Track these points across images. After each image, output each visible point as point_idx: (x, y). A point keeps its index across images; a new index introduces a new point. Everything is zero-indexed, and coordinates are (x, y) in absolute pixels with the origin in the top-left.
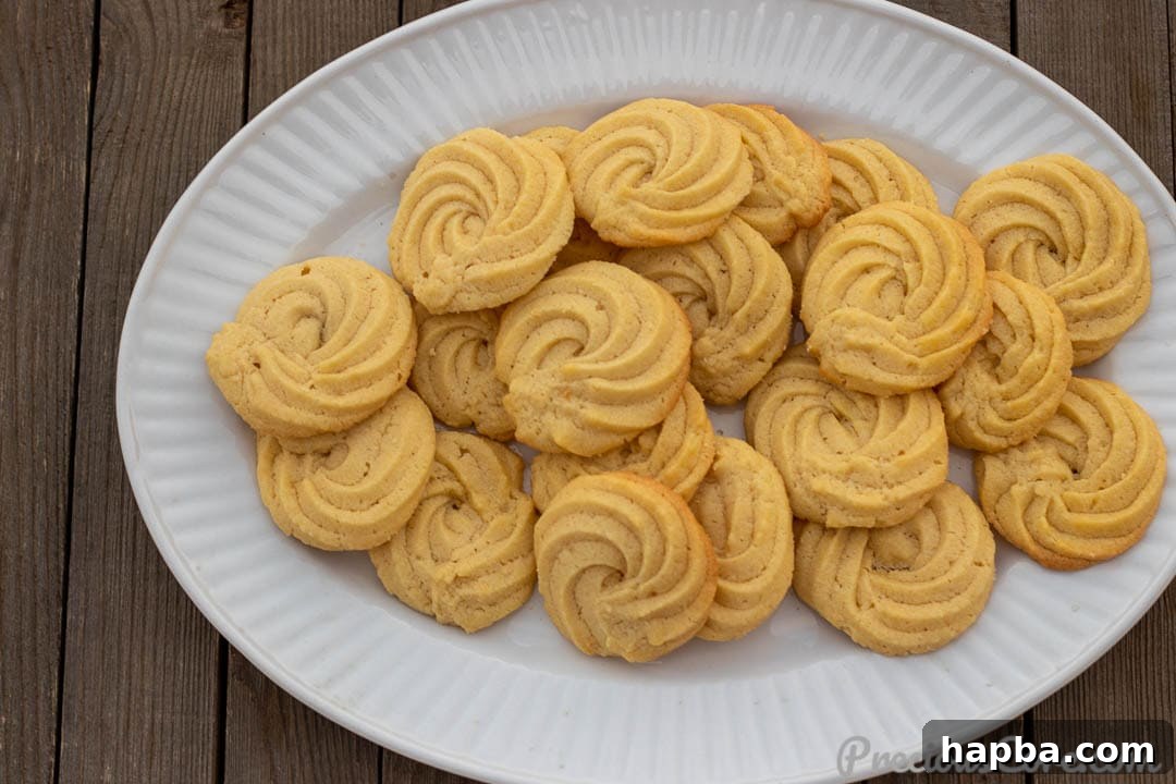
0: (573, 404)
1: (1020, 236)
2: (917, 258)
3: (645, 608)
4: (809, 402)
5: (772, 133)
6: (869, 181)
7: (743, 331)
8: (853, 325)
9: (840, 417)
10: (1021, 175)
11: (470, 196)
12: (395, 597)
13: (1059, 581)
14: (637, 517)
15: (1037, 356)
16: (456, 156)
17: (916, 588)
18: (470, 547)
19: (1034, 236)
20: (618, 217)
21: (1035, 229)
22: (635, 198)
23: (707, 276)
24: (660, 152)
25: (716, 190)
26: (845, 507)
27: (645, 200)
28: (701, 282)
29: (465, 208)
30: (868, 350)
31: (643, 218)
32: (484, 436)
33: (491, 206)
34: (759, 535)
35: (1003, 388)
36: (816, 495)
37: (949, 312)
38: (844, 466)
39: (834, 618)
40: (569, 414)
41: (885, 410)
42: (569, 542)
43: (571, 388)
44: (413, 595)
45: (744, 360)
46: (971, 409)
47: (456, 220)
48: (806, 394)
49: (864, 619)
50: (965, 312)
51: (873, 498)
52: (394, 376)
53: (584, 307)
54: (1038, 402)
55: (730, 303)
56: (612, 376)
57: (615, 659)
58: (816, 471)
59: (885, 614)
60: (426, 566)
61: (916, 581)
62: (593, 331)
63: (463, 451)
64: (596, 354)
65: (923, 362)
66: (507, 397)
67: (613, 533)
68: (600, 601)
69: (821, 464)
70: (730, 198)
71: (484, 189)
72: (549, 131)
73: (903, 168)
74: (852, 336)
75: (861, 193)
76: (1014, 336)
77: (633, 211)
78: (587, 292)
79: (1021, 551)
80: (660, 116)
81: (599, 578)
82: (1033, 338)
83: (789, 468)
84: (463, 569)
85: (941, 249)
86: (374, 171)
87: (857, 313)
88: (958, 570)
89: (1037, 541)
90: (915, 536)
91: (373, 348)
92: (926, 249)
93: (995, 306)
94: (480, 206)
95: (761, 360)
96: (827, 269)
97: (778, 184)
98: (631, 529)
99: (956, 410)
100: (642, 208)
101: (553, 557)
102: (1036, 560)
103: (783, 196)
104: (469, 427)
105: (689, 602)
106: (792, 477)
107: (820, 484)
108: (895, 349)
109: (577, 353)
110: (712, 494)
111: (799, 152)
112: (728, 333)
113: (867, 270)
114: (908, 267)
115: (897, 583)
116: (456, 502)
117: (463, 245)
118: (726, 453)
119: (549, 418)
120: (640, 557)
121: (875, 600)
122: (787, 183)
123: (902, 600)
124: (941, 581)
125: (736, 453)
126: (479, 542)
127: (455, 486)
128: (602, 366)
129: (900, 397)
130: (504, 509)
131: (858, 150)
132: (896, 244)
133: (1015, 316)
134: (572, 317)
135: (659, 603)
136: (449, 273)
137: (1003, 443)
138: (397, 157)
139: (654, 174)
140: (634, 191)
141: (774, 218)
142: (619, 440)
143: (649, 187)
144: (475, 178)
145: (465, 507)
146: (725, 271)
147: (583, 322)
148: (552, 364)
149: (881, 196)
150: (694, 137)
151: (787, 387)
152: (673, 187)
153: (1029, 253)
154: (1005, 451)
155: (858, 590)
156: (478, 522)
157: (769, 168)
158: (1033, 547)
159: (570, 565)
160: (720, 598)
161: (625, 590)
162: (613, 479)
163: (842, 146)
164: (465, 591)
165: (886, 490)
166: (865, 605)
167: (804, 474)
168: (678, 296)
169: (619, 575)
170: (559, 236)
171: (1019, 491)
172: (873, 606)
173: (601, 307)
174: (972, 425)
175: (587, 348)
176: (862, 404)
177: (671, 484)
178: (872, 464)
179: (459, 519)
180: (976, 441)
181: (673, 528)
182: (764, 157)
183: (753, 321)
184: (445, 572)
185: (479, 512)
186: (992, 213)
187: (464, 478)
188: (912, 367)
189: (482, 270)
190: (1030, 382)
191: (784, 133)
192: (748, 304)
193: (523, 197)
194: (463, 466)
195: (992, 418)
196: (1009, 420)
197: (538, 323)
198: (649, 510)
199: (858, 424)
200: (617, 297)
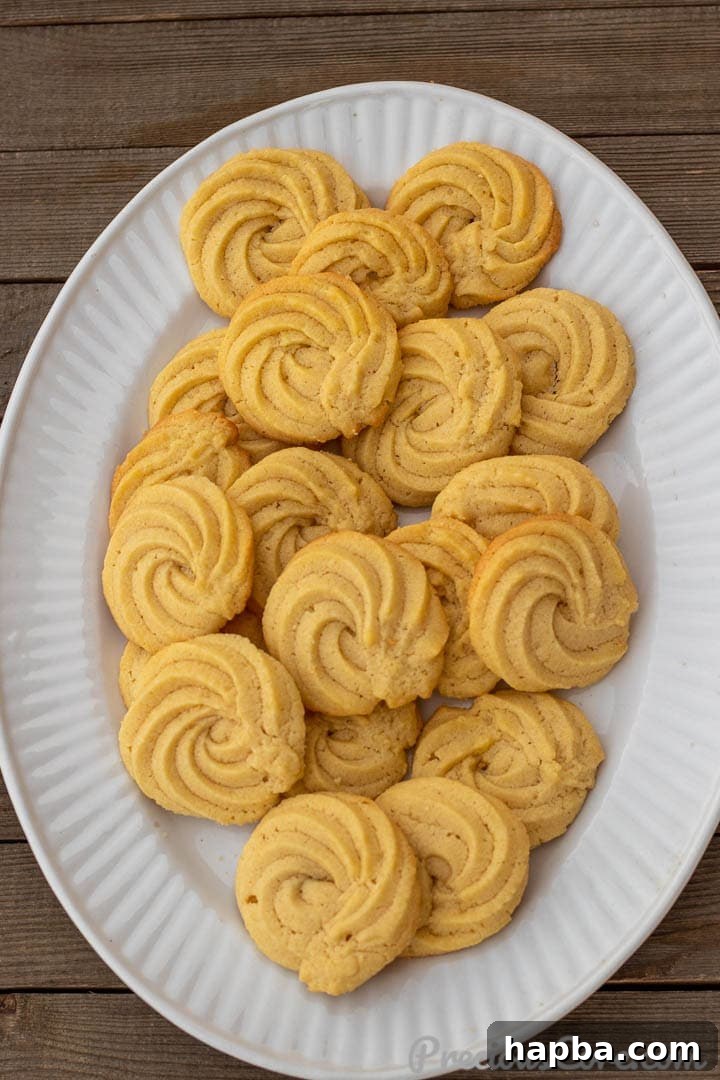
0: (402, 636)
1: (256, 253)
2: (275, 334)
3: (594, 580)
4: (402, 439)
5: (144, 464)
6: (193, 386)
7: (334, 494)
8: (338, 388)
9: (416, 414)
10: (200, 250)
11: (192, 734)
12: (568, 827)
13: (569, 237)
14: (513, 577)
15: (373, 237)
16: (148, 752)
17: (577, 352)
18: (527, 748)
19: (257, 242)
20: (224, 592)
21: (250, 240)
22: (206, 577)
23: (282, 520)
24: (162, 555)
25: (205, 504)
26: (504, 404)
27: (209, 566)
28: (285, 527)
29: (202, 740)
30: (363, 375)
31: (226, 569)
32: (418, 739)
33: (204, 711)
34: (528, 480)
35: (398, 269)
36: (491, 432)
37: (329, 306)
38: (466, 404)
39: (601, 427)
40: (411, 641)
41: (416, 369)
42: (531, 647)
43: (387, 635)
44: (570, 803)
45: (360, 496)
46: (416, 298)
47: (214, 748)
48: (394, 443)
49: (602, 398)
50: (330, 292)
51: (498, 379)
52: (365, 808)
53: (310, 623)
54: (414, 240)
55: (309, 501)
56: (378, 598)
57: (634, 621)
58: (470, 430)
59: (600, 380)
60: (542, 789)
61: (569, 353)
62: (334, 615)
63: (433, 757)
64: (356, 612)
65: (375, 330)
66: (390, 704)
67: (527, 601)
68: (584, 623)
69: (464, 423)
70: (211, 492)
71: (186, 719)
72: (123, 675)
73: (183, 356)
74: (349, 387)
75: (207, 392)
76: (352, 257)
77: (219, 579)
78: (295, 620)
79: (543, 267)
80: (123, 561)
81: (564, 623)
82: (354, 240)
83: (465, 455)
84: (547, 752)
85: (268, 312)
86: (150, 843)
87: (326, 385)
88: (563, 315)
89: (535, 253)
90: (528, 352)
91: (337, 824)
92: (269, 324)
93: (324, 271)
94: (203, 724)
95: (360, 481)
96: (281, 413)
97: (197, 455)
98: (523, 584)
99: (416, 311)
100: (217, 569)
101: (541, 666)
102: (551, 256)
103: (209, 451)
104: (409, 751)
105: (590, 541)
106: (472, 453)
107: (482, 426)
108: (362, 353)
109: (353, 633)
110: (486, 524)
111: (166, 438)
112: (335, 506)
113: (285, 378)
114: (285, 340)
115: (570, 369)
116: (481, 766)
117: (241, 736)
118: (448, 510)
119: (413, 660)
120: (548, 578)
121: (586, 389)
122: (197, 446)
123: (586, 365)
124: (572, 329)
125: (450, 500)
126: (522, 740)
127: (467, 764)
128: (369, 609)
129: (405, 355)
130: (489, 721)
131: (161, 395)
132: (262, 351)
133: (334, 254)
134: (318, 635)
135: (590, 566)
136: (268, 750)
137: (446, 275)
138: (139, 820)
139: (182, 561)
140: (200, 577)
141: (228, 461)
142: (436, 600)
143: (196, 564)
144: (174, 729)
145: (486, 758)
146: (278, 501)
147: (325, 625)
148: (363, 655)
149: (210, 374)
150: (147, 524)
151: (385, 460)
152: (199, 541)
153: (272, 248)
154: (453, 276)
155: (576, 404)
156: (501, 745)
157: (180, 465)
158: (541, 256)
159: (549, 648)
160: (586, 514)
161: (576, 597)
162: (475, 599)
163: (156, 411)
164: (569, 753)
165: (490, 368)
166: (590, 397)
167: (471, 442)
168: (297, 549)
169: (562, 604)
170: (241, 645)
171: (490, 264)
172: (591, 392)
173: (312, 609)
174: (429, 299)
175: (348, 622)
176: (407, 392)
177: (478, 555)
178: (466, 379)
179: (497, 761)
180: (443, 299)
181: (526, 544)
182: (169, 470)
183: (325, 482)
184: (551, 771)
185: (492, 743)
186: (233, 278)
187: (460, 754)
188: (379, 339)
189: (270, 715)
190: (396, 245)
191: (145, 454)
192: (311, 484)
193: (201, 678)
194: (447, 757)
195: (425, 281)
196: (426, 268)
197: (323, 670)
198: (508, 565)
199: (425, 394)
200: (303, 590)
